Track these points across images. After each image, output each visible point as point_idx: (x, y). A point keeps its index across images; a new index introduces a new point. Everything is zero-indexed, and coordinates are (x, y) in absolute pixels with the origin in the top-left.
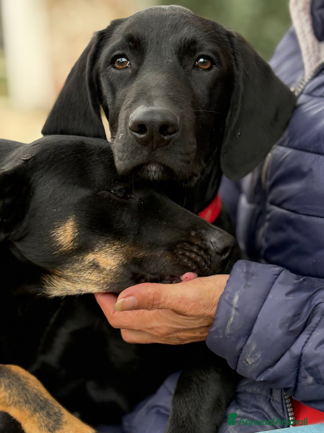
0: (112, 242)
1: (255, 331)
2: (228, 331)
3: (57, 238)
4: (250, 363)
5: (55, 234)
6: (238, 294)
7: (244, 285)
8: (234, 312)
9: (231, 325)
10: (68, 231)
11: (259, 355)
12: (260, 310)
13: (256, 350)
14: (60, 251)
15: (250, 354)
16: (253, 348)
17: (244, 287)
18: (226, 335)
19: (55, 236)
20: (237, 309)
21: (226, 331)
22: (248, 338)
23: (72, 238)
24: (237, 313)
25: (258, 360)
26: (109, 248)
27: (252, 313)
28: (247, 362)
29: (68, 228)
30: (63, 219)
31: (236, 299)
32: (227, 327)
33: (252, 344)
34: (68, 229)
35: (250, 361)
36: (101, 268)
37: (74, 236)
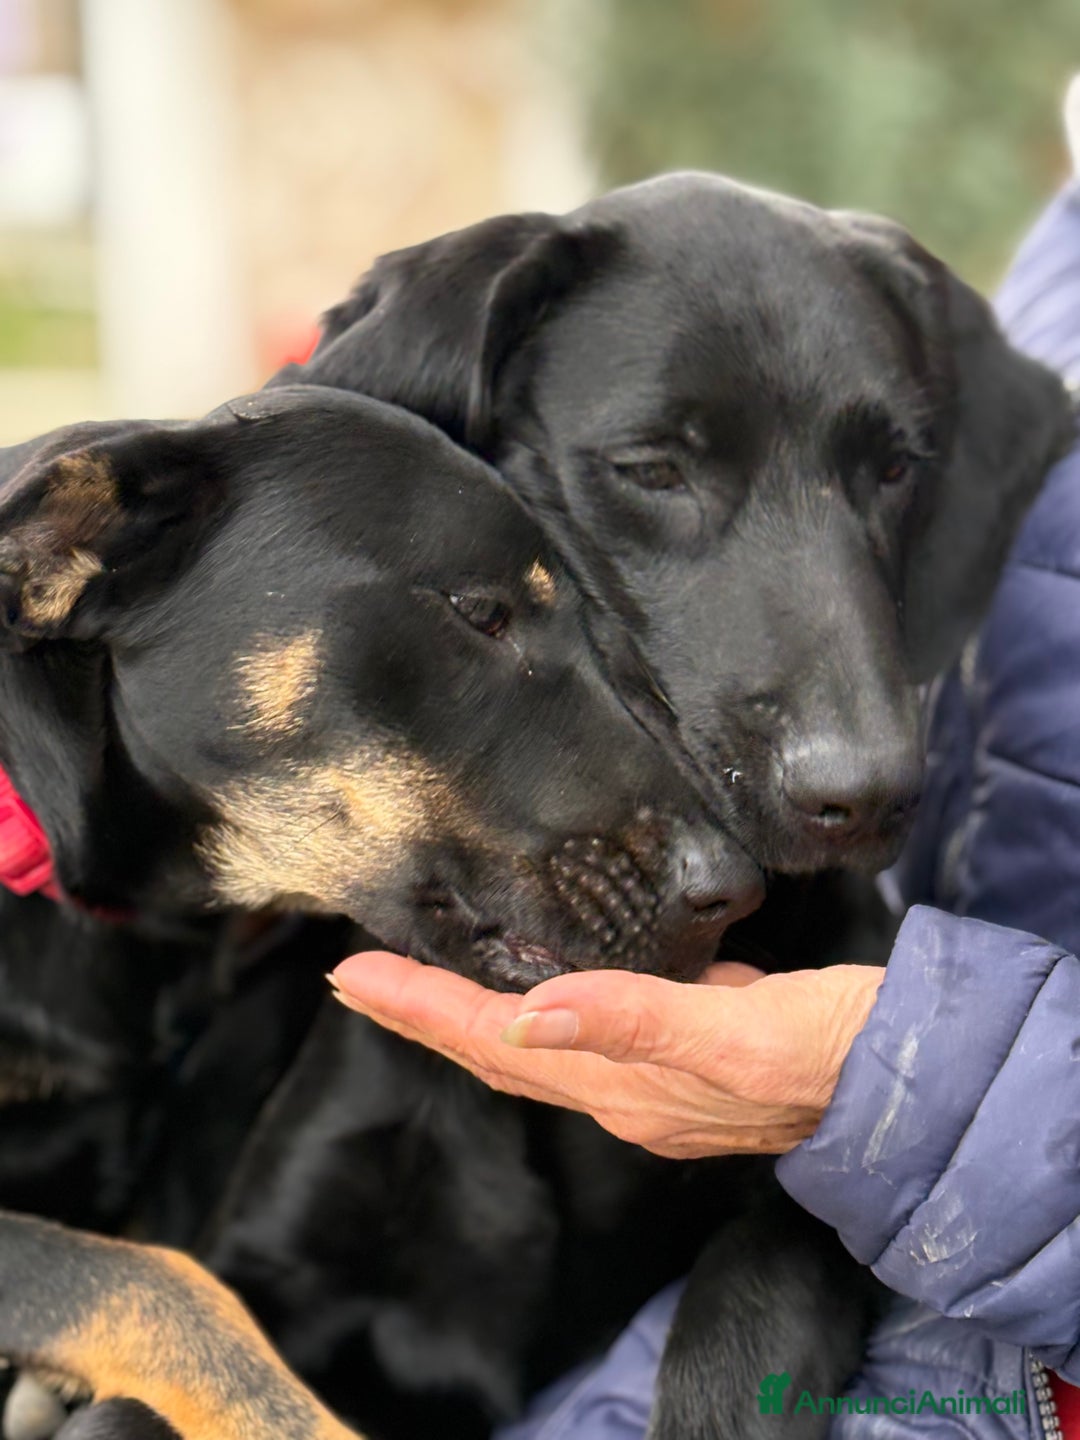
0: (406, 754)
1: (960, 1163)
2: (874, 1151)
3: (252, 683)
4: (934, 1259)
5: (248, 667)
6: (918, 1036)
7: (935, 1006)
8: (899, 1091)
9: (887, 1133)
10: (289, 670)
11: (967, 1239)
12: (985, 1092)
13: (959, 1223)
14: (249, 727)
15: (939, 1231)
16: (951, 1214)
17: (938, 1013)
18: (864, 1163)
19: (245, 676)
20: (910, 1084)
21: (867, 1154)
22: (935, 1181)
23: (293, 696)
24: (910, 1099)
25: (963, 1253)
26: (394, 769)
27: (959, 1103)
28: (924, 1256)
29: (290, 661)
30: (286, 629)
31: (910, 1049)
32: (872, 1141)
33: (948, 1201)
34: (291, 665)
35: (933, 1252)
36: (351, 824)
37: (301, 692)
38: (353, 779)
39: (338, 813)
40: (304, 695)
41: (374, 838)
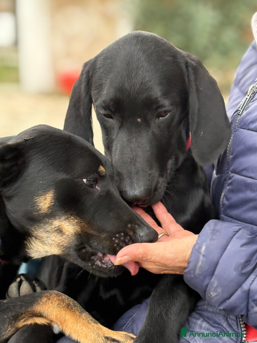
1: (216, 273)
2: (197, 272)
3: (39, 203)
4: (213, 296)
5: (38, 200)
6: (206, 245)
7: (209, 238)
8: (201, 257)
9: (200, 267)
10: (48, 200)
11: (219, 290)
12: (221, 257)
13: (217, 287)
14: (39, 213)
15: (213, 289)
16: (215, 285)
17: (210, 240)
18: (196, 275)
19: (37, 202)
20: (204, 256)
21: (196, 272)
22: (211, 278)
23: (49, 205)
24: (204, 259)
25: (219, 293)
27: (215, 259)
28: (211, 295)
29: (48, 198)
30: (46, 190)
31: (203, 249)
32: (197, 269)
33: (215, 282)
34: (48, 199)
35: (213, 294)
36: (63, 233)
37: (51, 204)
38: (63, 222)
39: (60, 231)
40: (51, 205)
41: (68, 235)
